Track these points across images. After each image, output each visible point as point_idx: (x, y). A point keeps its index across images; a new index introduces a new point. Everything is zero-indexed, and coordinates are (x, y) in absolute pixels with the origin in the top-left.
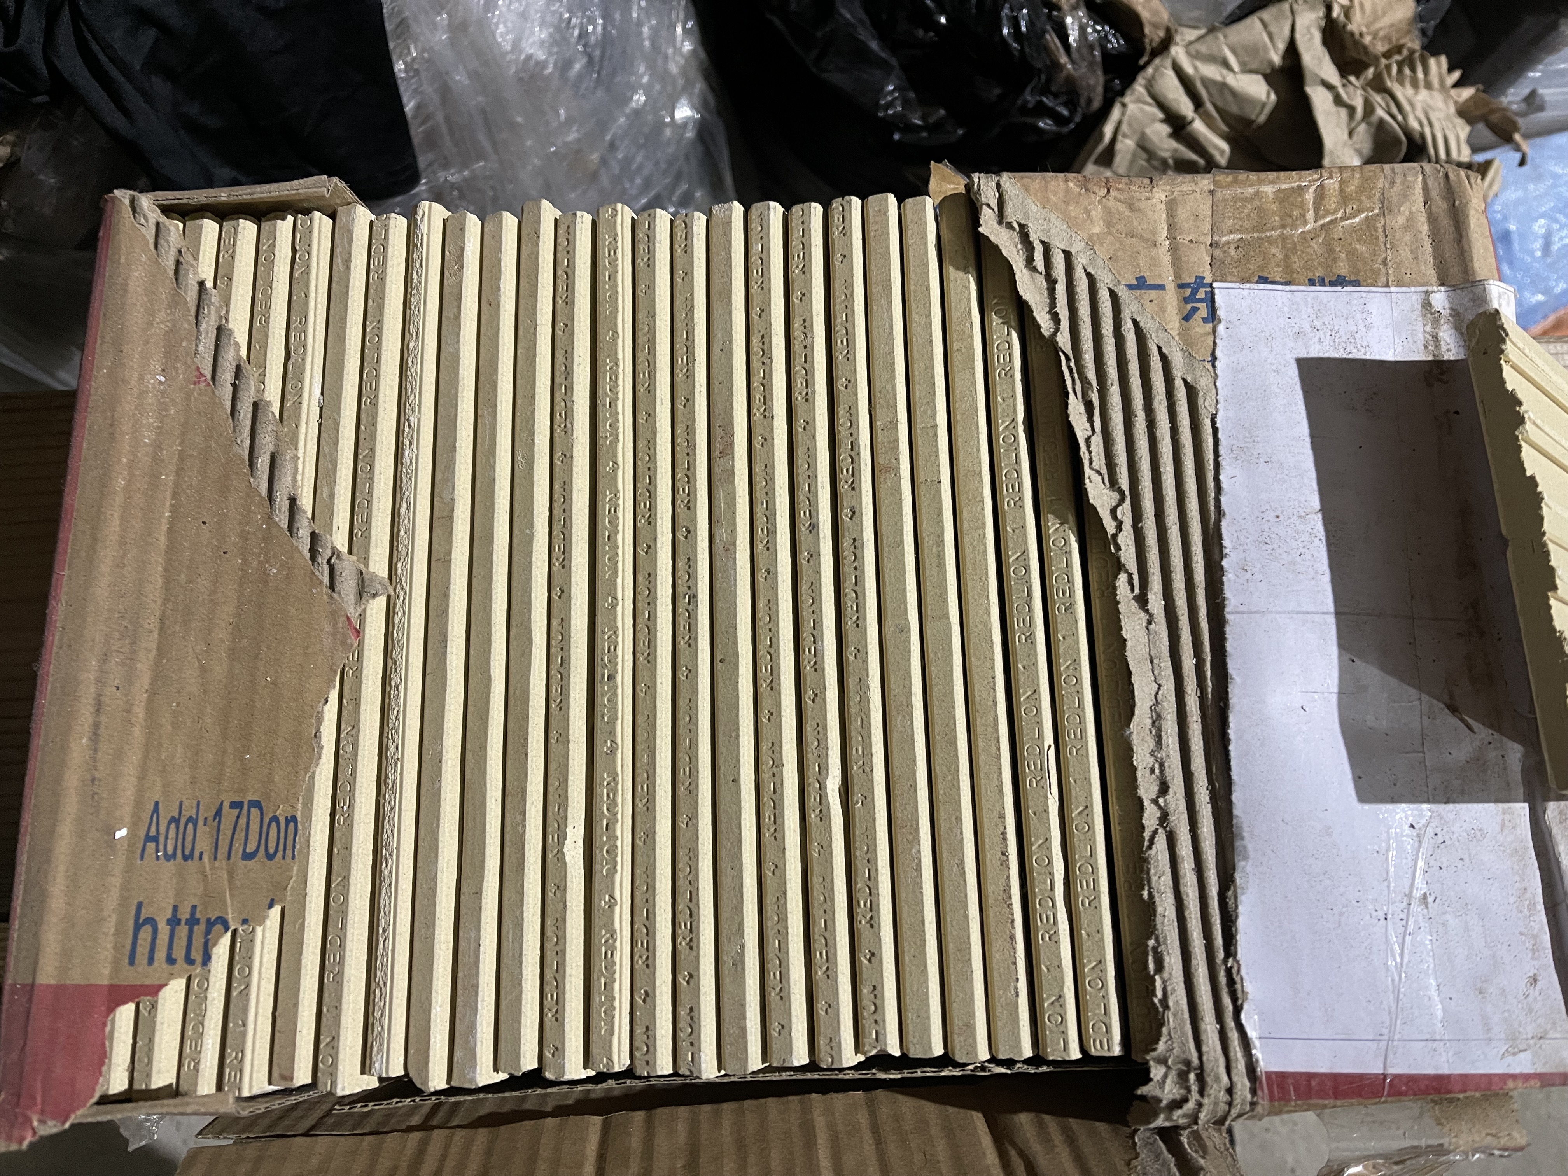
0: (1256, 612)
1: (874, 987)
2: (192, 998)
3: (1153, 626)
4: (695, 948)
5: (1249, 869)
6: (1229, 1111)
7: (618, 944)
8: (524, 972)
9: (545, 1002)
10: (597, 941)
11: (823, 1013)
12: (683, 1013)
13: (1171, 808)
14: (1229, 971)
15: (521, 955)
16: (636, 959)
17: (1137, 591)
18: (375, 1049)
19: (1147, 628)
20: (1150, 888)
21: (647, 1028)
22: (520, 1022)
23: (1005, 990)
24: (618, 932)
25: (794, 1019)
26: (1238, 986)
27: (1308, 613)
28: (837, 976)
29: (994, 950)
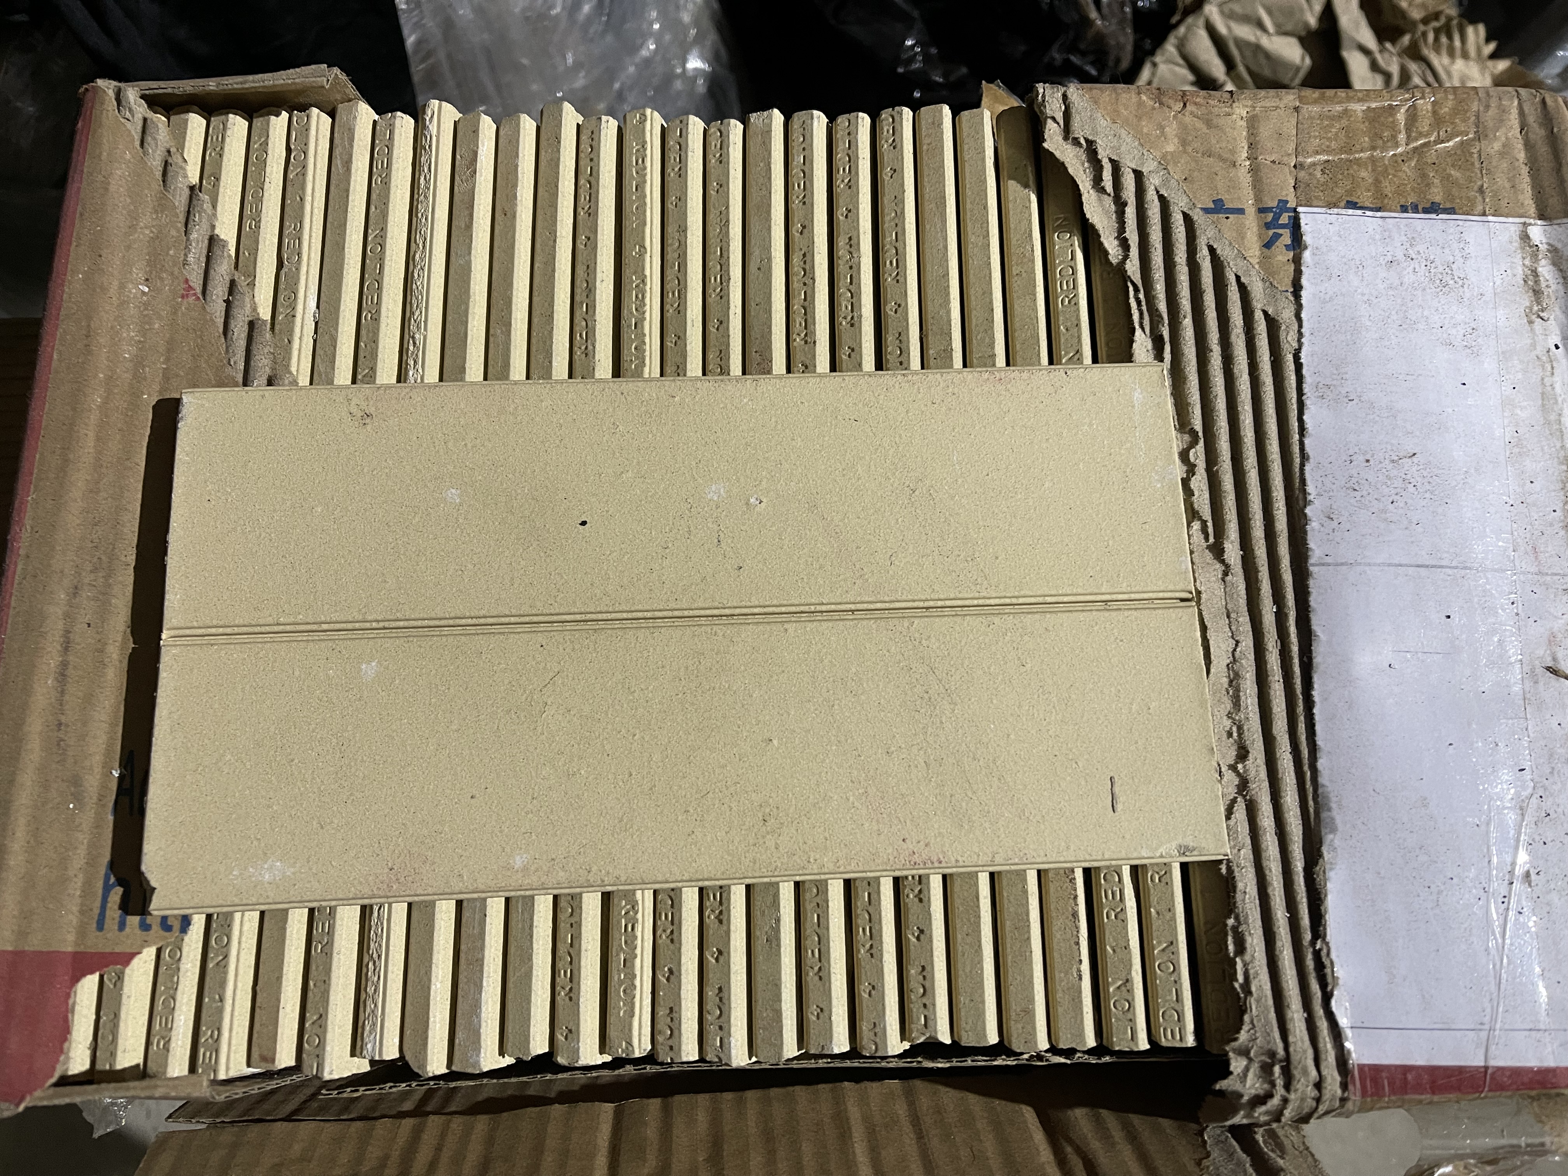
0: (1342, 564)
1: (923, 968)
2: (163, 969)
3: (1229, 578)
4: (725, 922)
5: (1337, 843)
6: (1317, 1108)
7: (639, 916)
8: (535, 946)
9: (558, 980)
10: (616, 913)
11: (866, 996)
12: (710, 993)
13: (1252, 774)
14: (1317, 954)
15: (531, 926)
16: (659, 933)
17: (1212, 540)
18: (367, 1028)
19: (1223, 580)
20: (1229, 862)
21: (671, 1009)
22: (529, 1001)
23: (1066, 973)
24: (640, 902)
25: (834, 1002)
26: (1328, 971)
27: (1401, 565)
28: (882, 955)
29: (1055, 928)
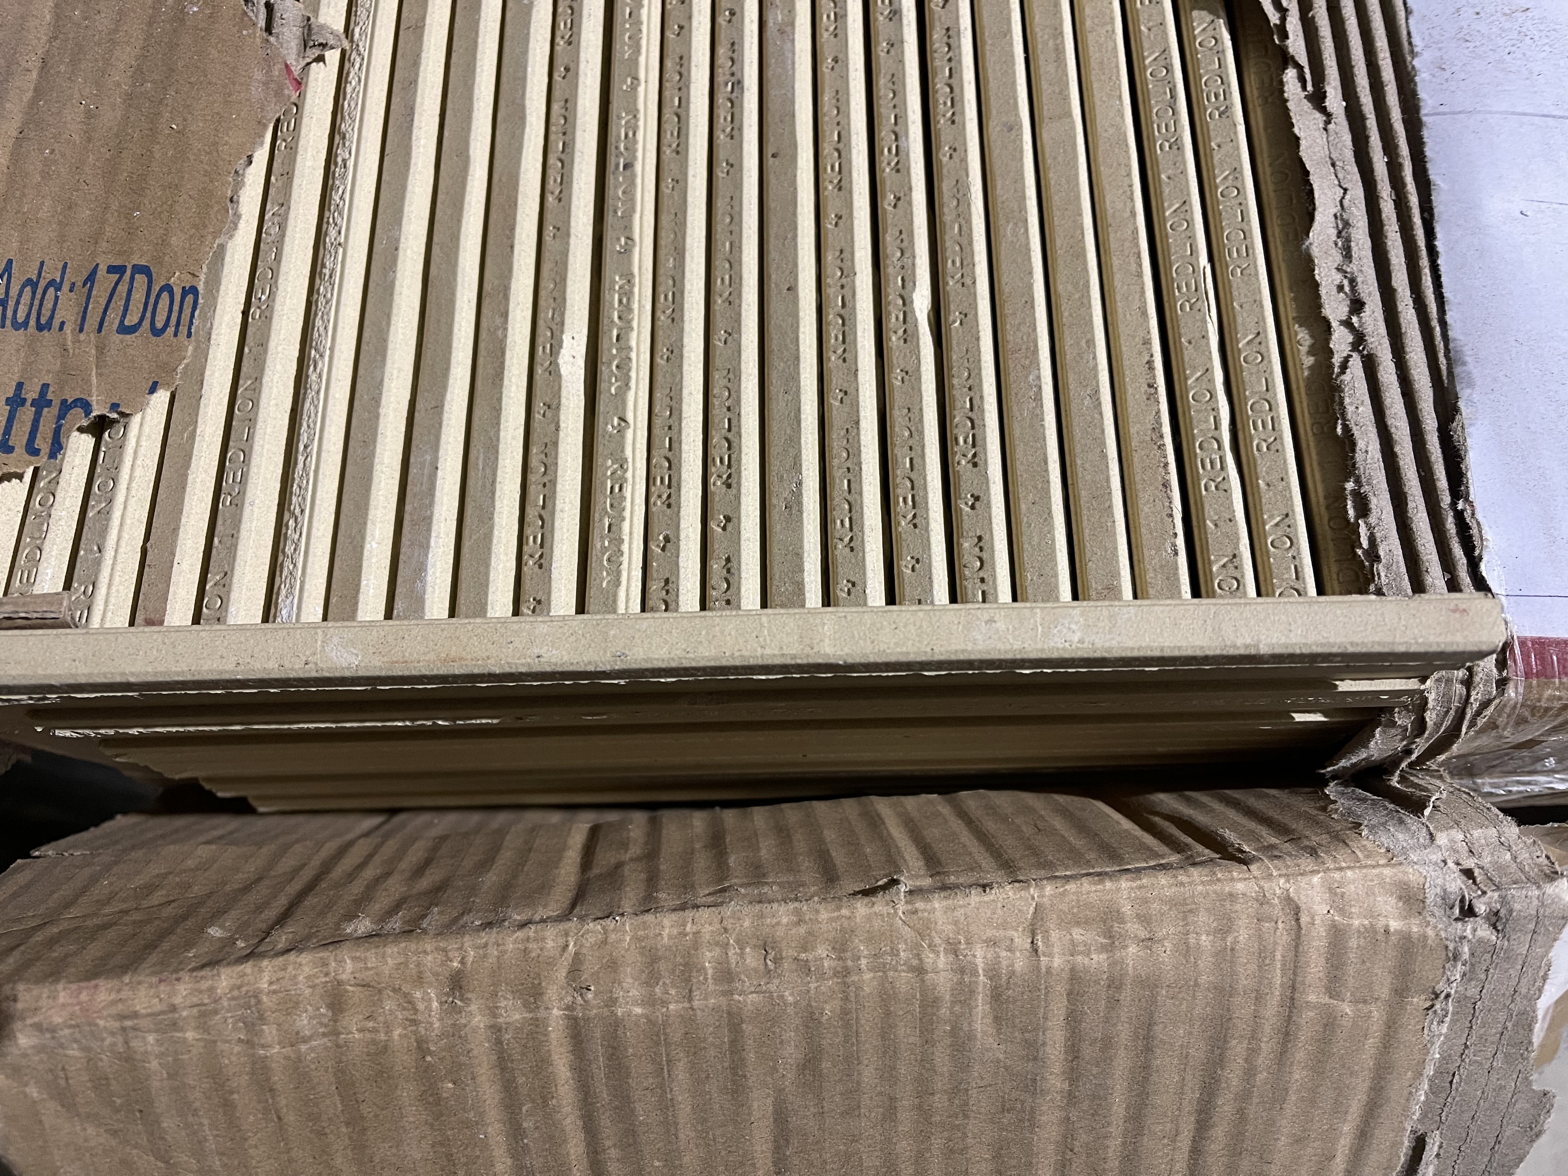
0: (1460, 112)
1: (980, 538)
2: (31, 518)
3: (1331, 127)
4: (734, 485)
5: (1475, 397)
7: (629, 475)
8: (498, 504)
9: (525, 548)
10: (599, 475)
11: (909, 571)
12: (716, 566)
13: (1369, 329)
14: (1459, 516)
15: (494, 482)
16: (652, 500)
17: (1310, 88)
18: (283, 592)
19: (1325, 129)
20: (1344, 419)
21: (667, 581)
22: (487, 566)
23: (1158, 550)
24: (630, 460)
25: (870, 574)
26: (1474, 531)
27: (1525, 114)
28: (928, 523)
29: (1140, 501)
